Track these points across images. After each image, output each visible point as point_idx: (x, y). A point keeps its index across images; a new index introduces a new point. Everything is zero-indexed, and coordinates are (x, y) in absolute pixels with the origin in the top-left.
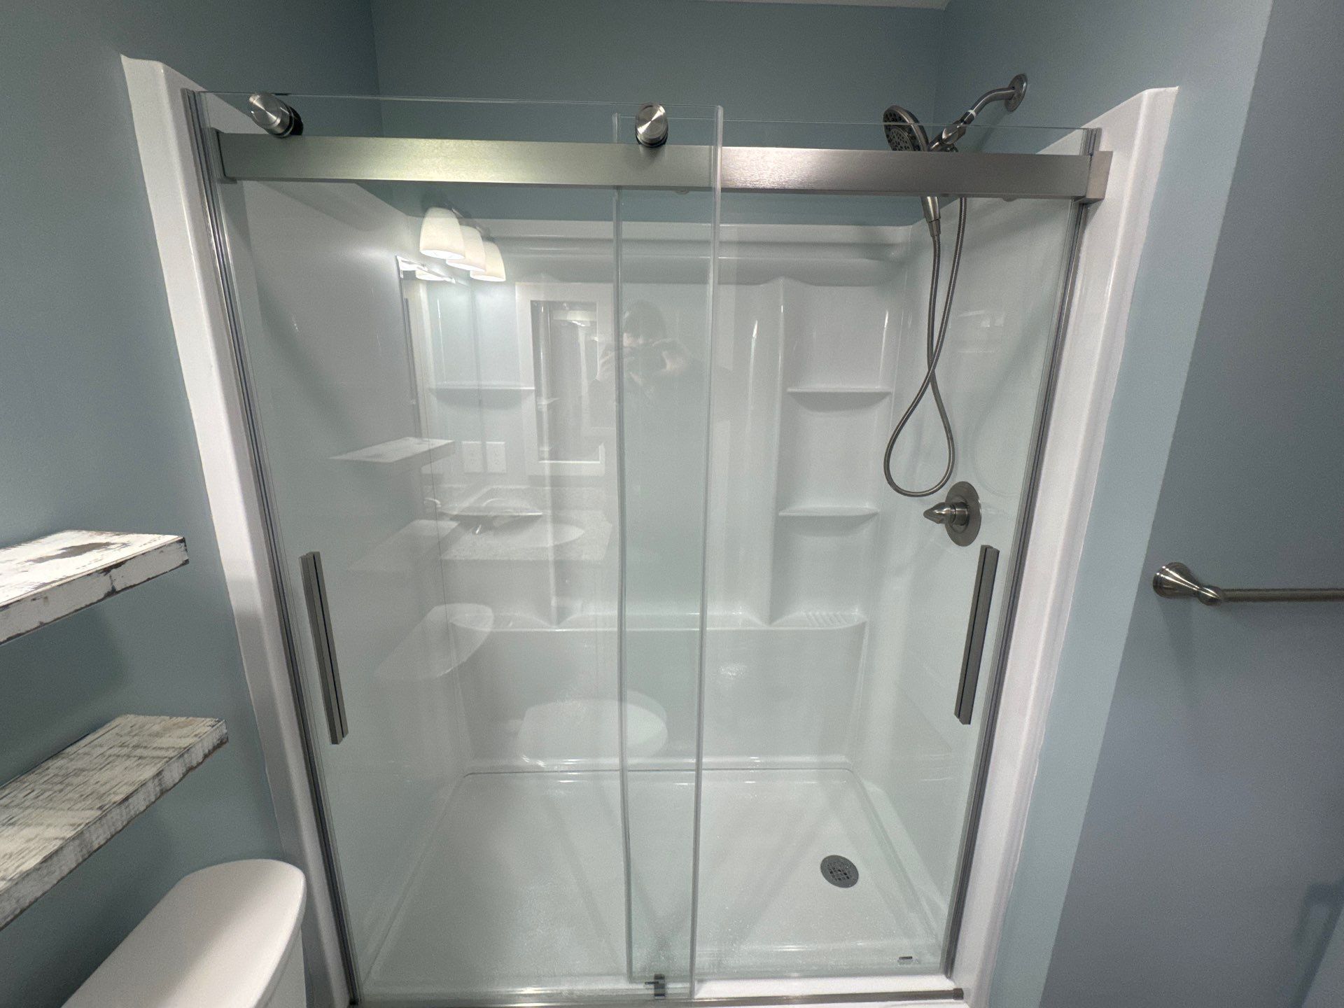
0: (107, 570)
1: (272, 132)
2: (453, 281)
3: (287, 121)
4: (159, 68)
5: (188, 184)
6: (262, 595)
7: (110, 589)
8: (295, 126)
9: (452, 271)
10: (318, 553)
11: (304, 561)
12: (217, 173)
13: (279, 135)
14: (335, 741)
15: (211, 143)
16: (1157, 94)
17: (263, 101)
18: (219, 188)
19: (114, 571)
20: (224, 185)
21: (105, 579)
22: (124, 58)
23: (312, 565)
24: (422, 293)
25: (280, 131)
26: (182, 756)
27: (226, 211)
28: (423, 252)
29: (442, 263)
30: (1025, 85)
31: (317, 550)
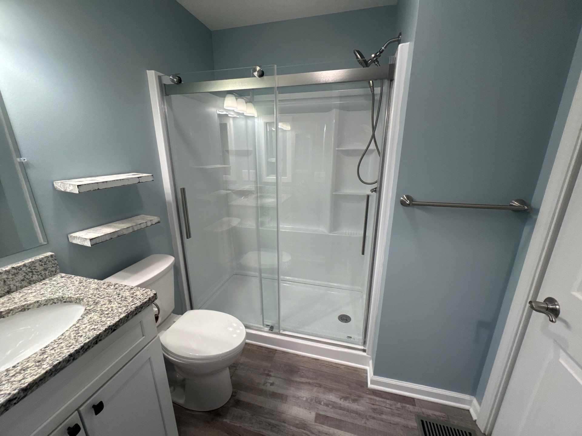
0: (138, 177)
1: (175, 83)
2: (238, 117)
3: (178, 80)
4: (153, 71)
5: (158, 97)
6: (172, 198)
7: (138, 181)
8: (180, 81)
9: (238, 114)
10: (185, 188)
11: (181, 189)
12: (164, 94)
13: (177, 84)
14: (187, 238)
15: (163, 87)
16: (403, 45)
17: (172, 77)
18: (164, 97)
19: (140, 178)
20: (166, 97)
21: (138, 179)
22: (147, 71)
23: (183, 190)
24: (231, 121)
25: (177, 83)
26: (151, 221)
27: (166, 102)
28: (225, 108)
29: (233, 111)
30: (400, 36)
31: (185, 187)
